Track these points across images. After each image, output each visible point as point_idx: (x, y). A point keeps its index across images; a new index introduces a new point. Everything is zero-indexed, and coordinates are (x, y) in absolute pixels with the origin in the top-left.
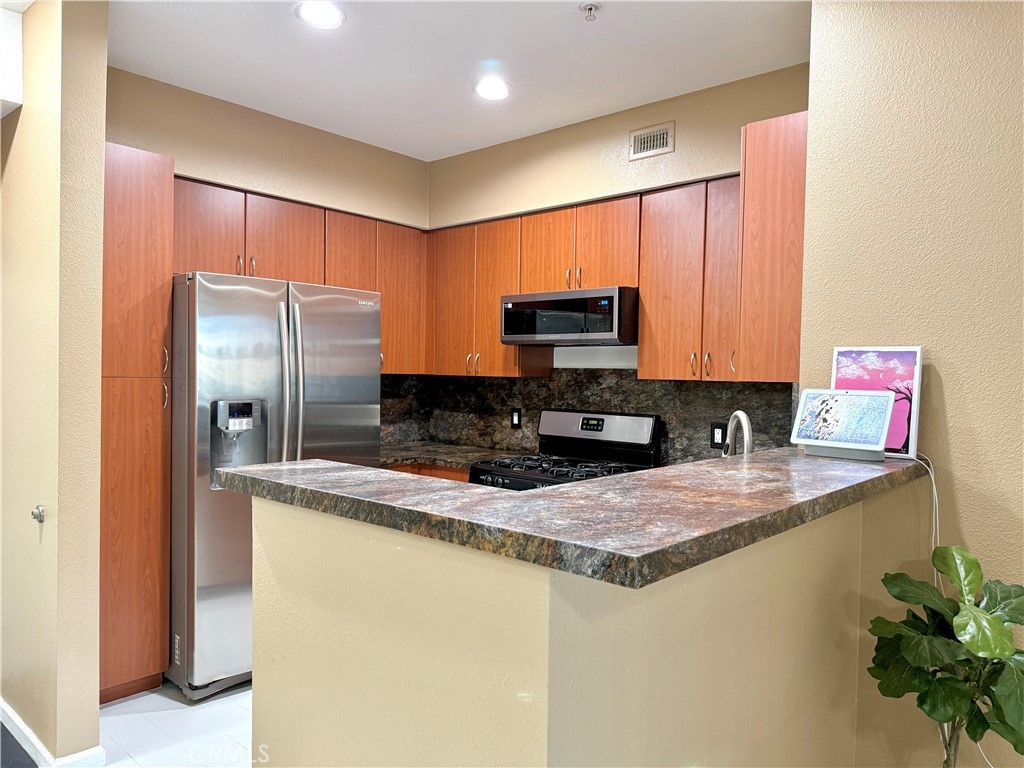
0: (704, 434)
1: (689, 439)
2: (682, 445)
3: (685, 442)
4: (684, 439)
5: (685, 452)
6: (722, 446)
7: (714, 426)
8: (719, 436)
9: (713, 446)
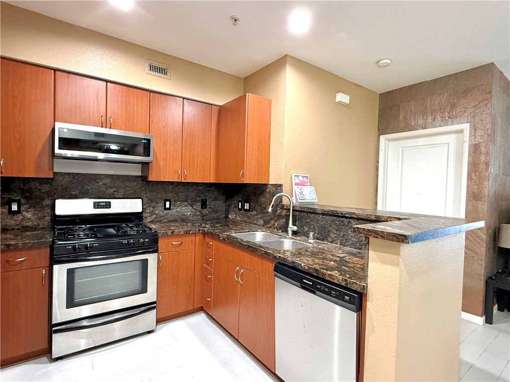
0: (162, 204)
1: (153, 207)
2: (150, 210)
3: (152, 209)
4: (151, 207)
5: (152, 213)
6: (169, 209)
7: (166, 201)
8: (168, 204)
9: (165, 209)
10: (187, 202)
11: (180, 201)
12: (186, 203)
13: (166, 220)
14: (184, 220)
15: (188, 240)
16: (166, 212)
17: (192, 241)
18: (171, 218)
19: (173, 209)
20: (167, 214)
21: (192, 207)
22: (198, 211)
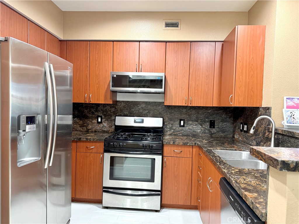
0: (178, 122)
1: (172, 124)
2: (169, 126)
4: (170, 124)
5: (171, 128)
6: (183, 126)
7: (181, 120)
8: (182, 123)
9: (181, 126)
11: (192, 121)
12: (197, 123)
13: (181, 134)
14: (195, 136)
16: (181, 128)
17: (189, 151)
18: (185, 133)
19: (186, 127)
21: (202, 126)
22: (207, 129)
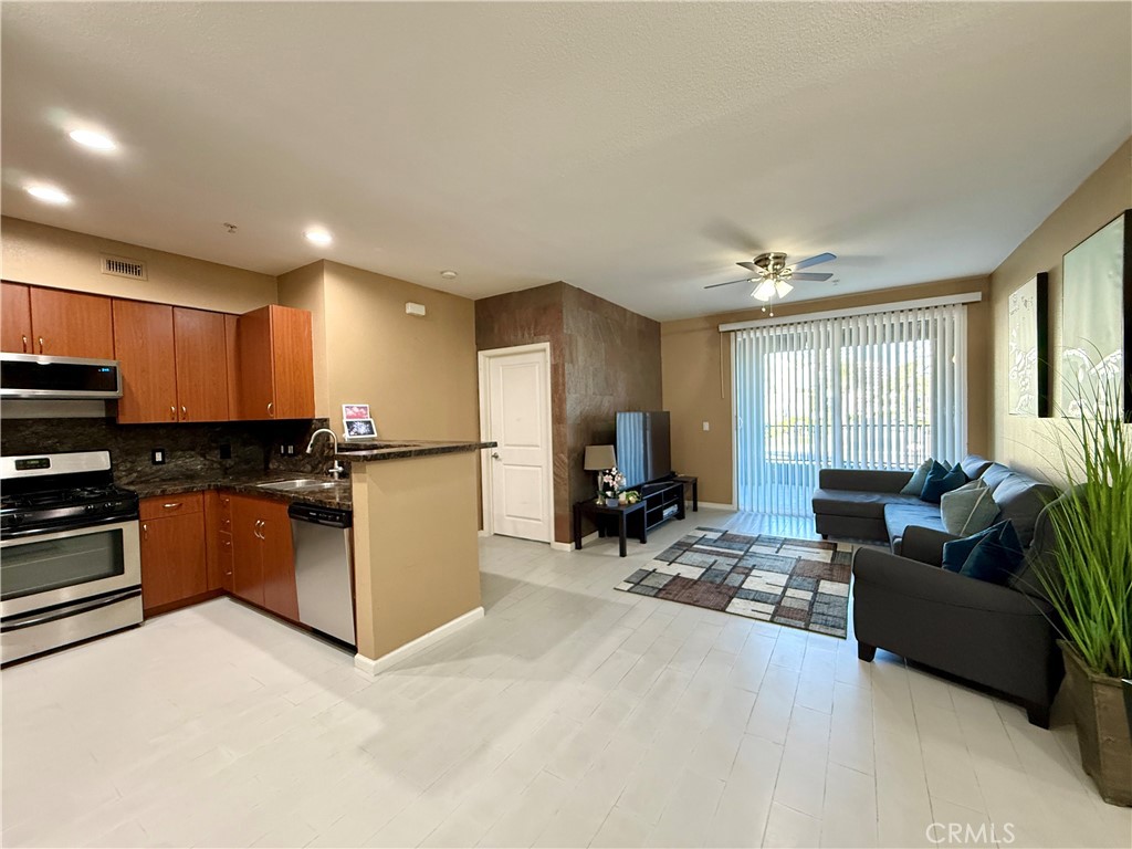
1: (132, 462)
3: (129, 465)
5: (130, 471)
6: (162, 462)
7: (154, 451)
8: (159, 457)
9: (155, 463)
10: (193, 450)
11: (182, 450)
12: (193, 453)
13: (157, 479)
14: (191, 476)
15: (190, 500)
16: (155, 468)
17: (198, 501)
18: (166, 476)
19: (169, 463)
20: (158, 471)
21: (205, 457)
22: (215, 462)
